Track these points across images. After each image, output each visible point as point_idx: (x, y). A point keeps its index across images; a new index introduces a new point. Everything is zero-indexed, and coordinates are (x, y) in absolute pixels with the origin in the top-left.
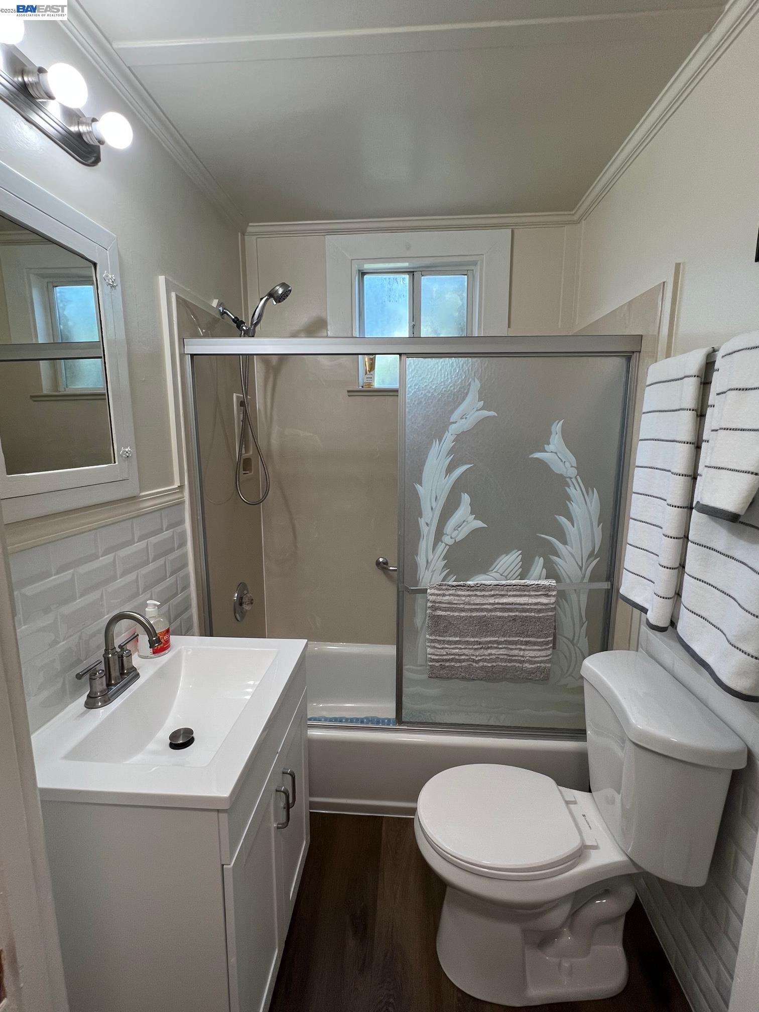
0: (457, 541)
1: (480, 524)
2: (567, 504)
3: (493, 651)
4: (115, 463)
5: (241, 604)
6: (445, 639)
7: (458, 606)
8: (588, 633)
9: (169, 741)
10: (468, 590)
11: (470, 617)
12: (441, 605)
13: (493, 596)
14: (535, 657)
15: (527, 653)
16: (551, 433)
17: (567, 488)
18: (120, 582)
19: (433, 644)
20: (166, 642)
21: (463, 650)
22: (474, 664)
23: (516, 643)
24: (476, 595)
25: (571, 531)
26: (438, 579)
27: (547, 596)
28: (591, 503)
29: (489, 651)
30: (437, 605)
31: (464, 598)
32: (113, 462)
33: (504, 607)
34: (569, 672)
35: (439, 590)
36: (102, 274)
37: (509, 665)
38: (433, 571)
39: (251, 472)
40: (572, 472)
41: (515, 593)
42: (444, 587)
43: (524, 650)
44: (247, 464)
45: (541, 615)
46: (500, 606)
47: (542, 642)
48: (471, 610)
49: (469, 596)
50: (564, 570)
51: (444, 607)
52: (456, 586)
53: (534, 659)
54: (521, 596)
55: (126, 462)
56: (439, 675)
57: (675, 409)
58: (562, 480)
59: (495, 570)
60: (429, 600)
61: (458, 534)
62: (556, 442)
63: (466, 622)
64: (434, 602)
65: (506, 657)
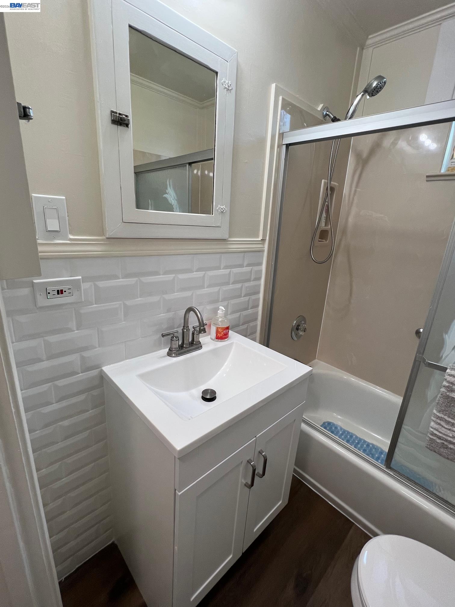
4: (213, 214)
5: (297, 329)
9: (201, 395)
18: (206, 291)
19: (439, 421)
20: (225, 334)
32: (212, 214)
36: (221, 80)
39: (326, 241)
44: (324, 234)
55: (221, 215)
56: (438, 451)
60: (446, 379)
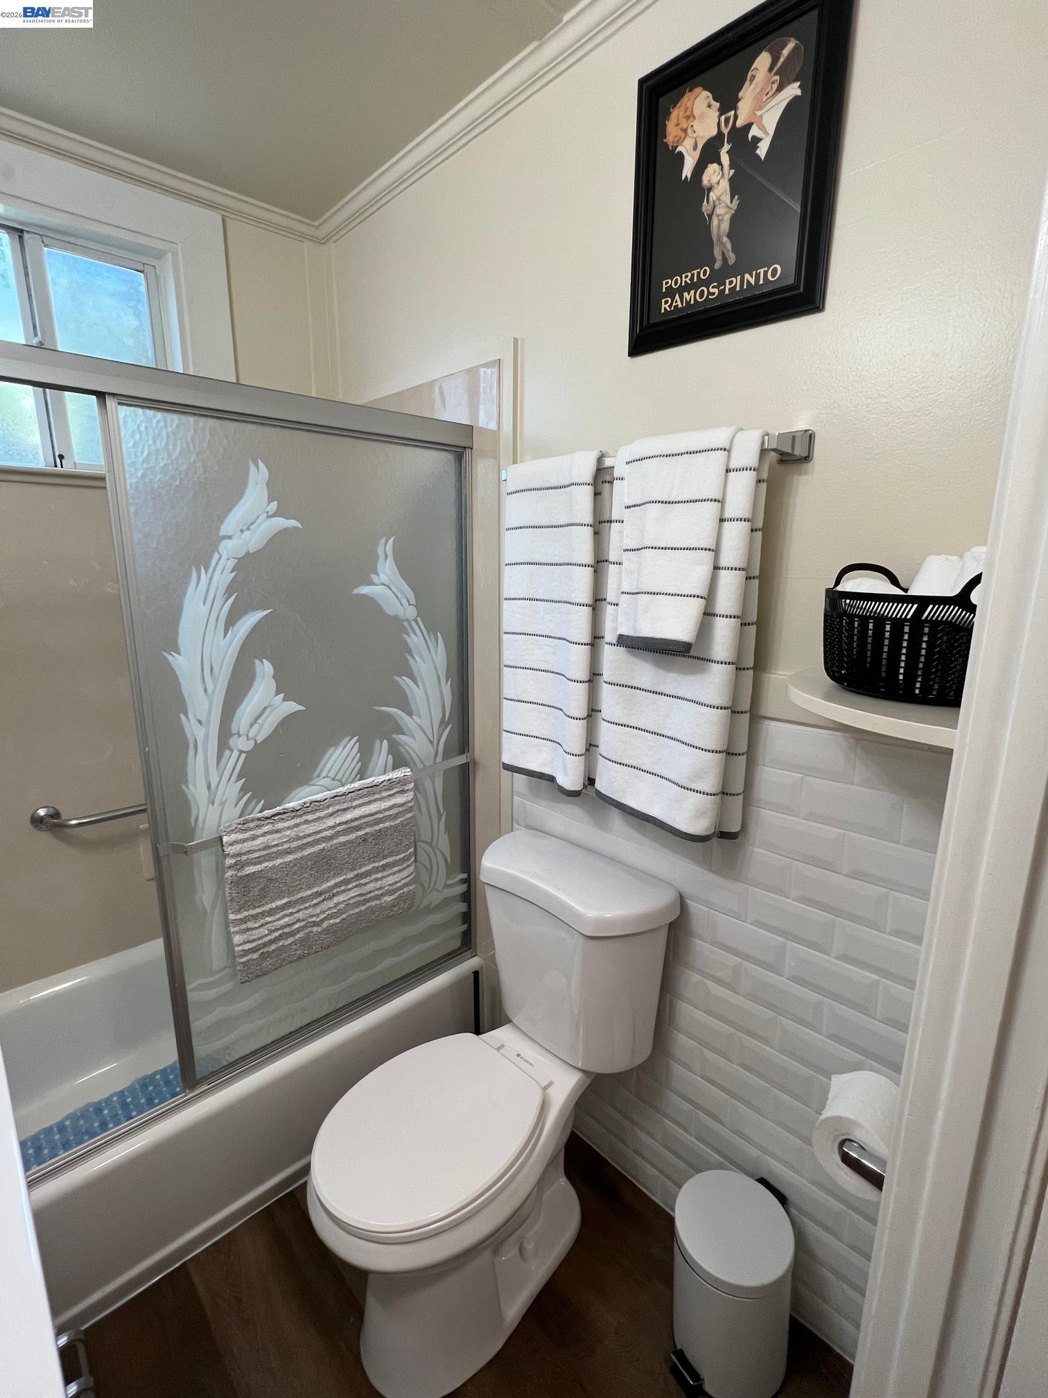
0: (258, 742)
1: (293, 707)
2: (406, 658)
3: (341, 898)
6: (264, 908)
7: (280, 848)
8: (448, 828)
10: (293, 818)
11: (302, 858)
12: (251, 856)
13: (332, 814)
14: (397, 882)
15: (384, 881)
16: (376, 558)
17: (405, 636)
19: (244, 926)
21: (296, 915)
22: (315, 929)
23: (368, 873)
24: (307, 822)
25: (416, 693)
26: (231, 814)
27: (403, 792)
28: (436, 654)
29: (335, 900)
30: (244, 858)
31: (288, 833)
33: (349, 826)
34: (431, 887)
35: (242, 831)
37: (363, 908)
38: (223, 803)
40: (411, 612)
41: (361, 801)
42: (252, 825)
43: (381, 879)
45: (398, 821)
46: (343, 827)
47: (402, 858)
48: (302, 848)
49: (297, 825)
50: (414, 752)
51: (256, 858)
52: (273, 816)
53: (394, 887)
54: (370, 803)
56: (261, 972)
57: (559, 524)
58: (398, 625)
59: (324, 774)
60: (228, 855)
61: (258, 732)
62: (387, 570)
63: (296, 868)
64: (239, 855)
65: (358, 899)
